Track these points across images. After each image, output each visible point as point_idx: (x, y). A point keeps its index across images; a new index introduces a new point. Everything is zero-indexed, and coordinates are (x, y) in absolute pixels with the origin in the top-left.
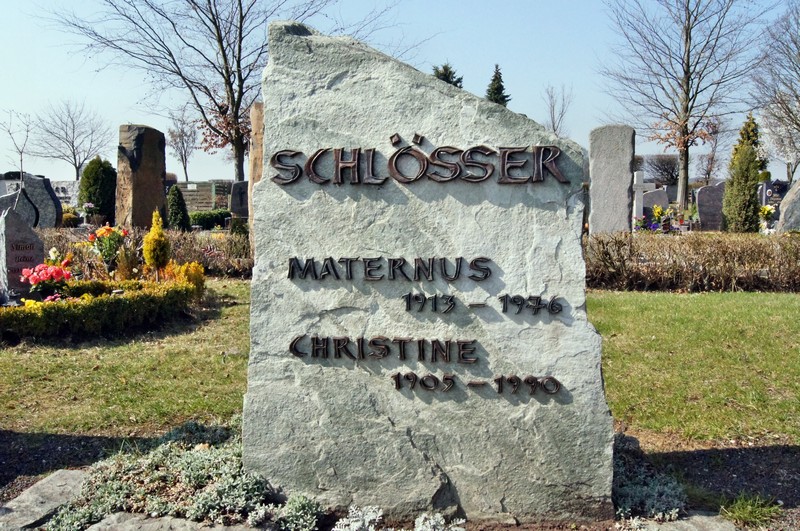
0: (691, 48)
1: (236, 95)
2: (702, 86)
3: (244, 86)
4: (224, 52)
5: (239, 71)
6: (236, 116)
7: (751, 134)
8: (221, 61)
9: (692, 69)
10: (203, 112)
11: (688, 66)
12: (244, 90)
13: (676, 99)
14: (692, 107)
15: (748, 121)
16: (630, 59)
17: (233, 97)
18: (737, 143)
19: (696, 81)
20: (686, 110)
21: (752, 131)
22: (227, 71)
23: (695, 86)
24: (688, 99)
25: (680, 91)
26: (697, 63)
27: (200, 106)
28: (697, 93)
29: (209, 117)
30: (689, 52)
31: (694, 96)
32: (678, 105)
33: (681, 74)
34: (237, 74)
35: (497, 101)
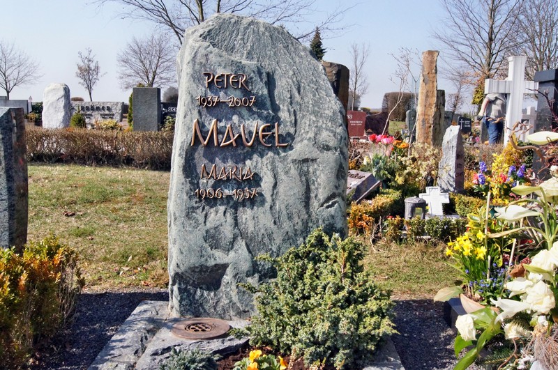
25: (484, 50)
33: (486, 39)
35: (317, 52)
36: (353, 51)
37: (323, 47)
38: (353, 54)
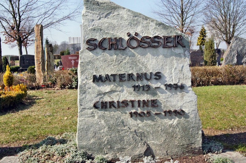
0: (183, 3)
1: (18, 22)
2: (188, 16)
3: (21, 18)
4: (12, 5)
5: (19, 13)
6: (18, 30)
7: (203, 33)
8: (11, 9)
9: (184, 10)
10: (5, 29)
11: (183, 9)
12: (21, 20)
13: (179, 21)
14: (184, 24)
15: (202, 28)
16: (162, 7)
17: (17, 23)
18: (199, 36)
19: (185, 14)
20: (183, 25)
21: (204, 32)
22: (14, 13)
23: (185, 16)
24: (183, 21)
25: (180, 18)
26: (186, 8)
27: (4, 27)
28: (186, 19)
29: (7, 31)
30: (183, 4)
31: (185, 20)
32: (180, 23)
33: (180, 12)
34: (18, 14)
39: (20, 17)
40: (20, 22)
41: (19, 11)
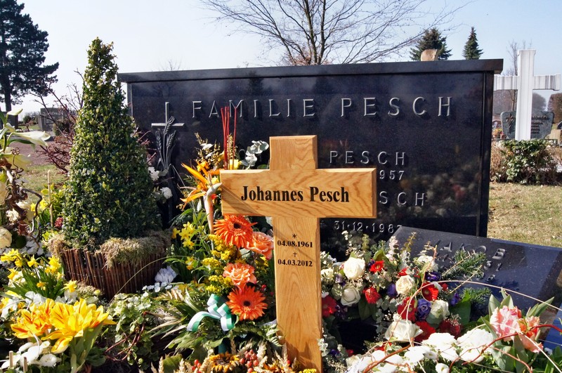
3: (326, 44)
5: (322, 33)
12: (325, 47)
17: (316, 53)
22: (312, 34)
35: (472, 54)
36: (511, 50)
37: (479, 48)
38: (512, 54)
39: (324, 40)
40: (323, 50)
41: (322, 29)
